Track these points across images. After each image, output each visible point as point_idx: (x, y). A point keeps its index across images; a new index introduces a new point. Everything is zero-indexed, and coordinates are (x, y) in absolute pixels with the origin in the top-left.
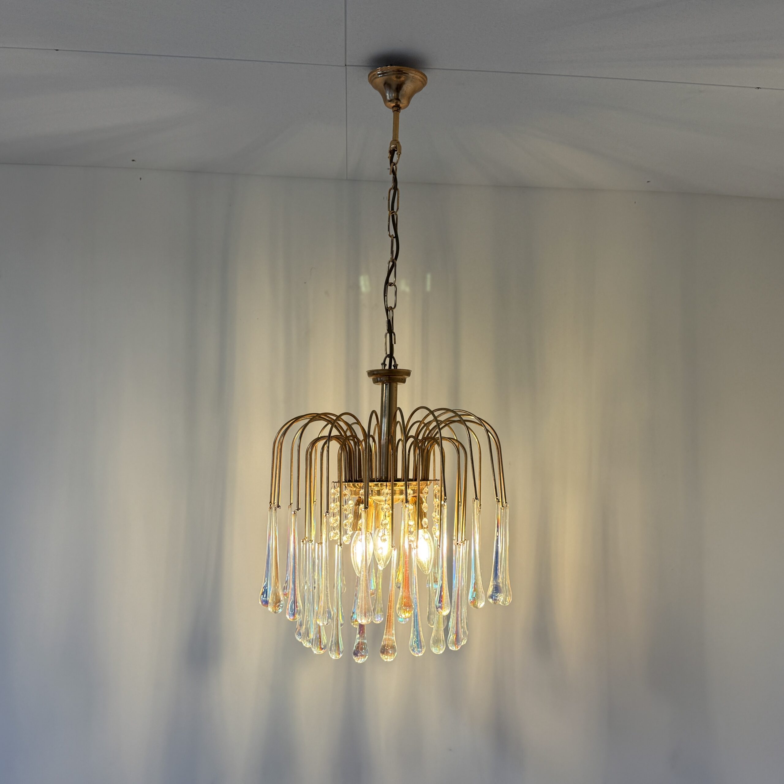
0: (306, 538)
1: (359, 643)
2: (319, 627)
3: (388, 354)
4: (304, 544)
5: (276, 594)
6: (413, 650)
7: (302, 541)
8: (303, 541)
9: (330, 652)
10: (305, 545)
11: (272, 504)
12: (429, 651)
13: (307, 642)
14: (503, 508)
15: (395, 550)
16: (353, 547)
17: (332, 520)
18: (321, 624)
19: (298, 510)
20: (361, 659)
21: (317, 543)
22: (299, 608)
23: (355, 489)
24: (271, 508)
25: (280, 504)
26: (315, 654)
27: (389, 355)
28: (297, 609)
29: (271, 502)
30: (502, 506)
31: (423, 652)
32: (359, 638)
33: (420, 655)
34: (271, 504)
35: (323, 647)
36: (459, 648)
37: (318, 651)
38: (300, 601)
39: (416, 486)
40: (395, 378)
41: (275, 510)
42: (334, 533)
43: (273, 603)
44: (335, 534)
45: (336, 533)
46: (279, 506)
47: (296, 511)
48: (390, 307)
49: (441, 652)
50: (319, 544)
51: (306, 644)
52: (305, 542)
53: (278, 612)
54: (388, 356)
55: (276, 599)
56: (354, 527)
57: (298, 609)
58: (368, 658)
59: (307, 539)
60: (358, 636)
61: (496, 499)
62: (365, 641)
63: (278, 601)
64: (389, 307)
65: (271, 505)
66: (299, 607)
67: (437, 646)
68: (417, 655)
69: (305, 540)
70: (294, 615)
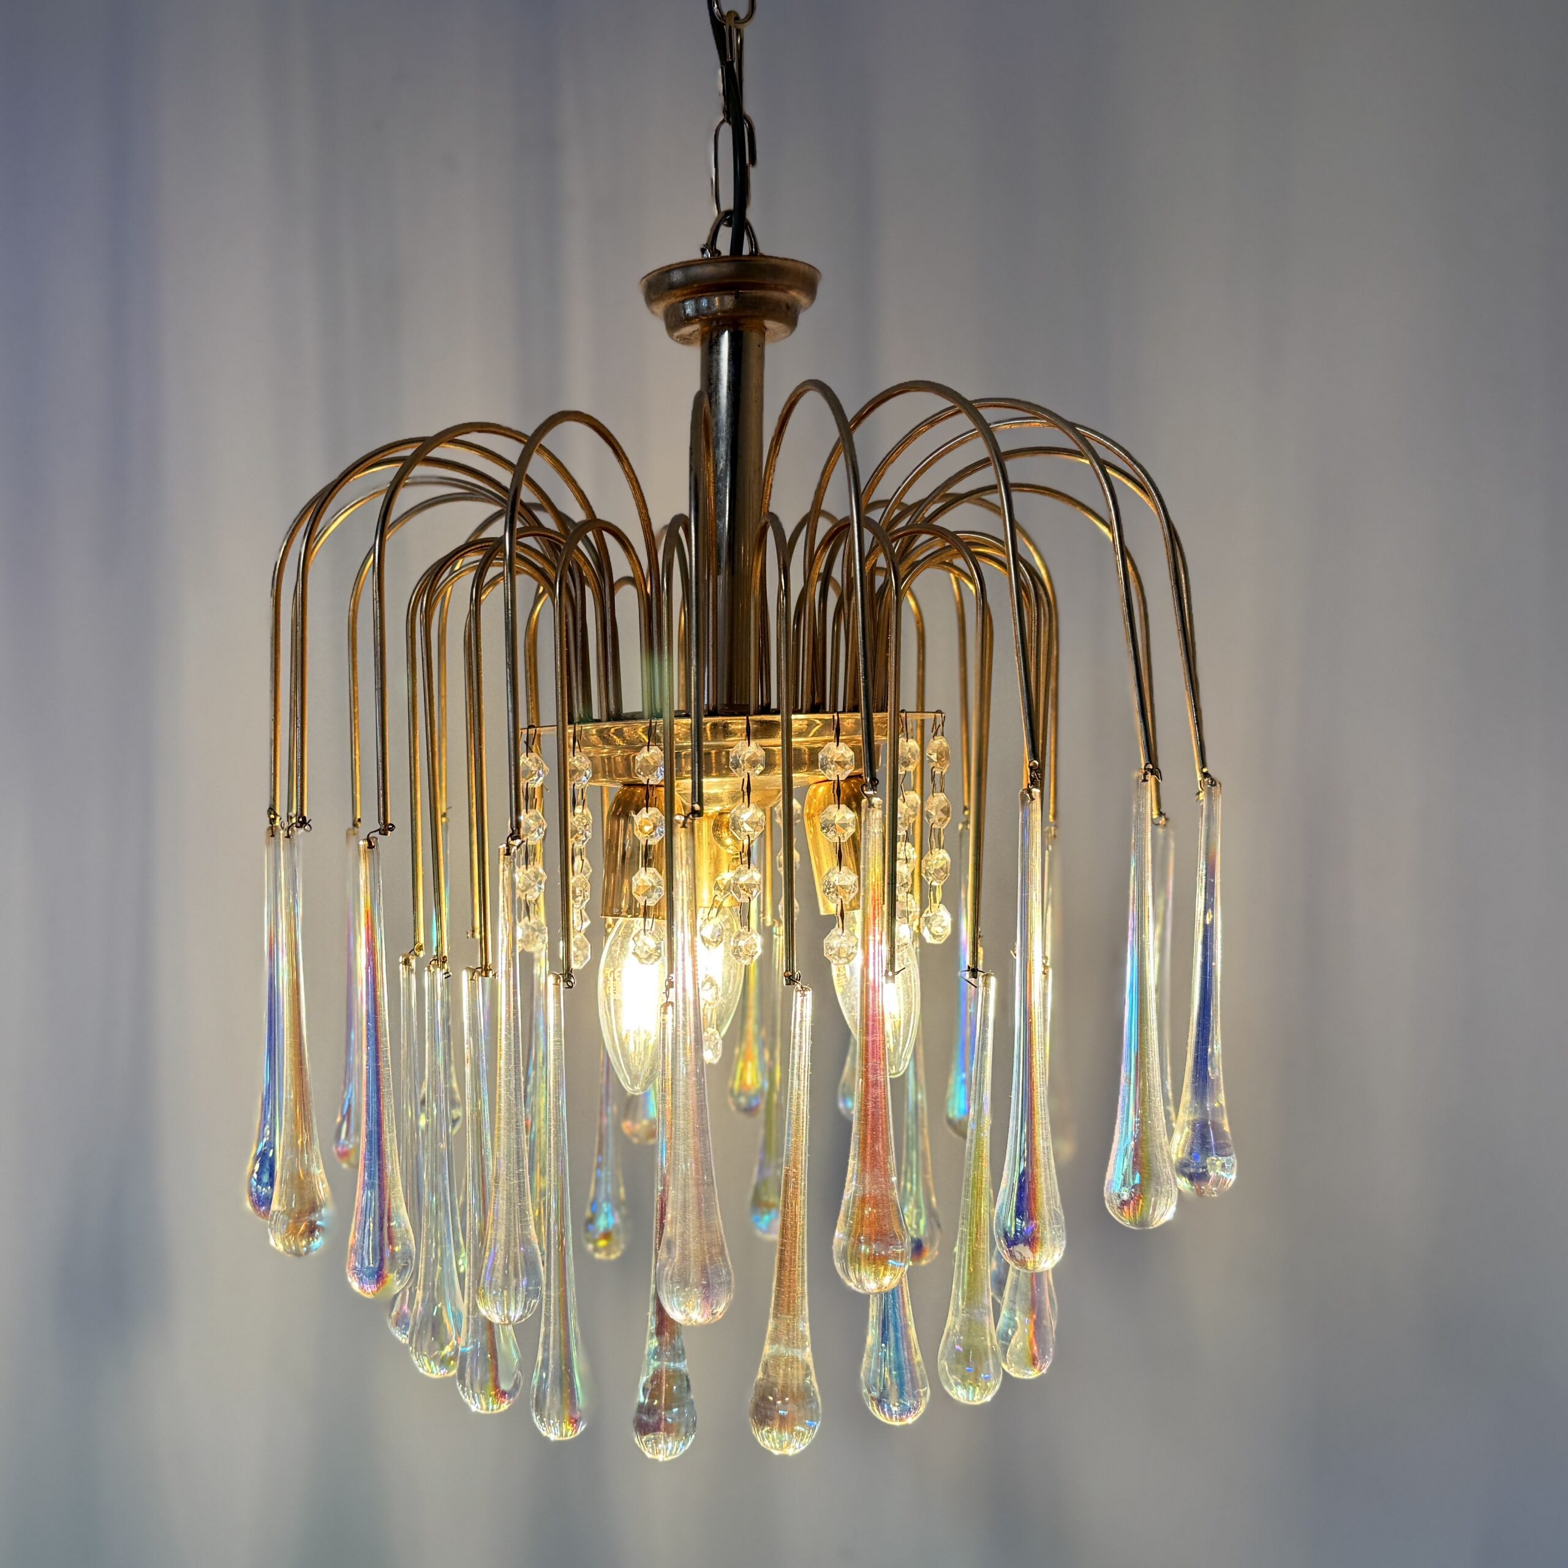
0: (420, 948)
1: (656, 1377)
2: (490, 1325)
3: (723, 208)
4: (410, 971)
5: (301, 1185)
6: (880, 1402)
7: (401, 959)
8: (406, 962)
9: (536, 1419)
10: (413, 977)
11: (275, 814)
12: (941, 1397)
13: (433, 1364)
14: (1162, 821)
15: (803, 995)
16: (606, 980)
17: (520, 875)
18: (496, 1319)
19: (386, 834)
20: (666, 1442)
21: (468, 969)
22: (404, 1244)
23: (605, 751)
24: (273, 832)
25: (305, 814)
26: (477, 1413)
27: (728, 213)
28: (393, 1251)
29: (272, 809)
30: (1161, 814)
31: (922, 1409)
32: (658, 1354)
33: (910, 1420)
34: (272, 816)
35: (505, 1386)
36: (1044, 1371)
37: (487, 1404)
38: (403, 1211)
39: (855, 732)
40: (762, 298)
41: (288, 836)
42: (527, 926)
43: (289, 1215)
44: (534, 930)
45: (535, 926)
46: (304, 818)
47: (377, 834)
48: (729, 13)
49: (989, 1399)
50: (473, 971)
51: (427, 1367)
52: (413, 962)
53: (307, 1253)
54: (726, 218)
55: (301, 1199)
56: (610, 900)
57: (397, 1249)
58: (694, 1440)
59: (422, 954)
60: (653, 1343)
61: (1199, 778)
62: (683, 1366)
63: (307, 1207)
64: (726, 14)
65: (272, 821)
66: (401, 1238)
67: (976, 1380)
68: (898, 1424)
69: (416, 954)
70: (378, 1276)
